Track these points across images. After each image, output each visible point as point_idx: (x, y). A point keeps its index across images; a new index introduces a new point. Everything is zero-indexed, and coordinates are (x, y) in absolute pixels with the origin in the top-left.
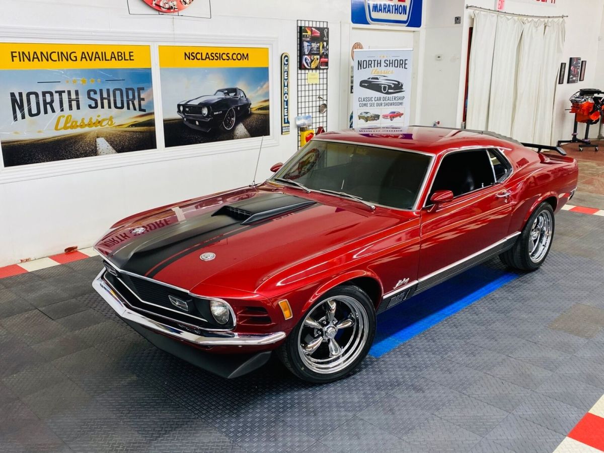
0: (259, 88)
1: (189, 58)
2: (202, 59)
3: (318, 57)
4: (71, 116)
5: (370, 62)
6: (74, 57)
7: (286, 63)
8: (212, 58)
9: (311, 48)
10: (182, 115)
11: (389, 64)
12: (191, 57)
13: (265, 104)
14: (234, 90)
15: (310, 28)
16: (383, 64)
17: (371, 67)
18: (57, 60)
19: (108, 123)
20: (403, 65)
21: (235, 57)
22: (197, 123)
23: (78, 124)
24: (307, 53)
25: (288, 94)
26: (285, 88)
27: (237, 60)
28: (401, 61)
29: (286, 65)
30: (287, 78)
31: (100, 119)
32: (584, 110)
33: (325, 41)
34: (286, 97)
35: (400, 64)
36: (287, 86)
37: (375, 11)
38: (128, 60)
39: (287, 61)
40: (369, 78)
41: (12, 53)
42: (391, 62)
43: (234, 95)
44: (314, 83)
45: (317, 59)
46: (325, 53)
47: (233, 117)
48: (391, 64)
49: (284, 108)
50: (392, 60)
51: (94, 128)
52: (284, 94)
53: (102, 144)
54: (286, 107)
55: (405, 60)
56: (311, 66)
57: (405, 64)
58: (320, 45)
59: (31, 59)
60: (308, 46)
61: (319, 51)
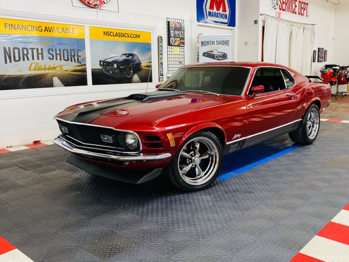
0: (146, 55)
1: (106, 35)
2: (114, 36)
3: (179, 39)
4: (38, 63)
5: (208, 42)
6: (41, 29)
7: (161, 41)
8: (119, 36)
9: (175, 34)
10: (102, 67)
11: (219, 43)
12: (107, 34)
13: (149, 64)
14: (132, 55)
15: (174, 23)
16: (215, 43)
17: (209, 45)
18: (31, 30)
19: (59, 69)
20: (227, 43)
21: (132, 36)
22: (111, 72)
23: (42, 68)
24: (172, 36)
25: (162, 59)
26: (161, 55)
27: (133, 38)
28: (226, 41)
30: (161, 50)
31: (55, 66)
32: (328, 76)
33: (182, 31)
34: (161, 61)
35: (225, 43)
36: (162, 54)
37: (210, 16)
38: (71, 33)
39: (162, 40)
40: (208, 51)
41: (5, 24)
42: (220, 42)
43: (132, 58)
44: (177, 54)
46: (183, 37)
47: (131, 70)
48: (220, 43)
49: (160, 67)
50: (221, 41)
51: (51, 71)
52: (160, 59)
53: (56, 80)
54: (162, 66)
55: (228, 41)
56: (175, 44)
57: (228, 43)
58: (180, 33)
59: (16, 29)
60: (173, 32)
61: (179, 36)
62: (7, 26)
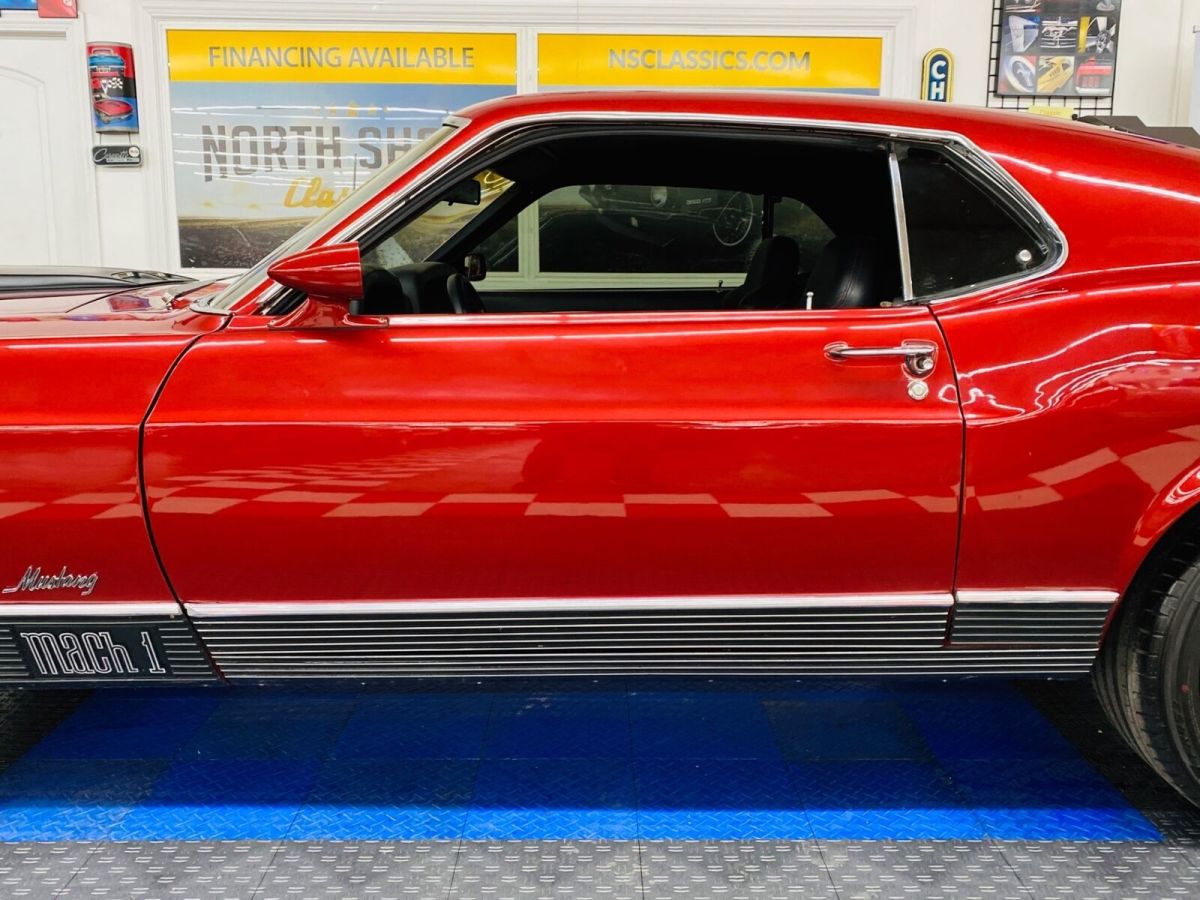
3: (1071, 59)
6: (336, 57)
7: (939, 78)
9: (1039, 35)
10: (593, 198)
18: (299, 63)
22: (634, 222)
24: (1023, 49)
29: (938, 81)
33: (1101, 14)
38: (459, 66)
39: (942, 70)
41: (211, 49)
45: (1065, 66)
46: (1100, 50)
56: (1035, 86)
58: (1078, 26)
59: (247, 63)
60: (1025, 27)
61: (1076, 42)
62: (218, 57)
